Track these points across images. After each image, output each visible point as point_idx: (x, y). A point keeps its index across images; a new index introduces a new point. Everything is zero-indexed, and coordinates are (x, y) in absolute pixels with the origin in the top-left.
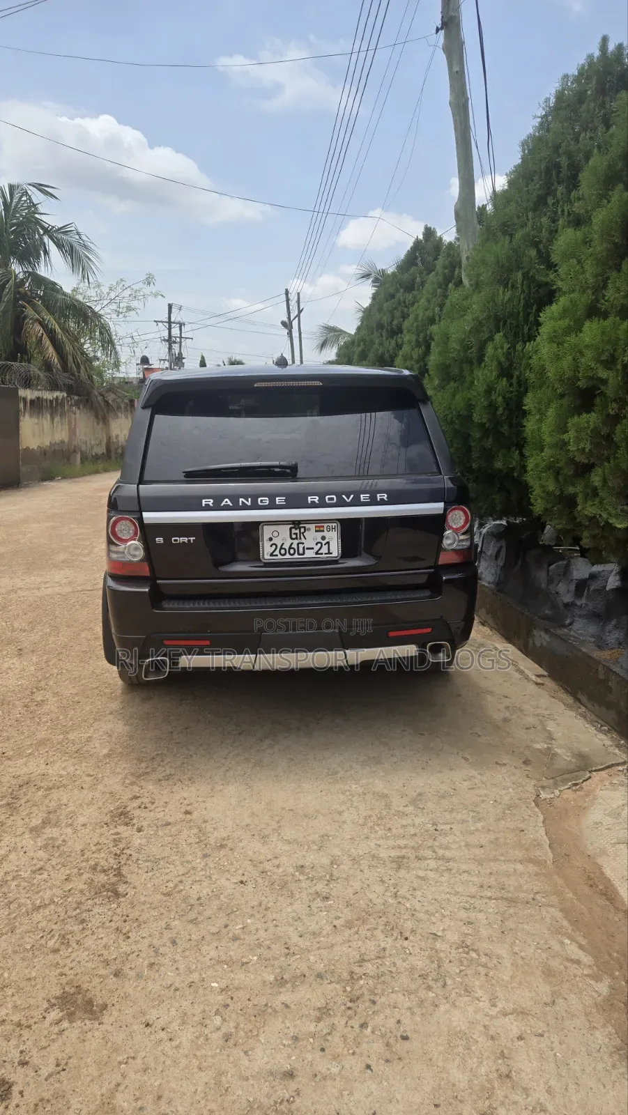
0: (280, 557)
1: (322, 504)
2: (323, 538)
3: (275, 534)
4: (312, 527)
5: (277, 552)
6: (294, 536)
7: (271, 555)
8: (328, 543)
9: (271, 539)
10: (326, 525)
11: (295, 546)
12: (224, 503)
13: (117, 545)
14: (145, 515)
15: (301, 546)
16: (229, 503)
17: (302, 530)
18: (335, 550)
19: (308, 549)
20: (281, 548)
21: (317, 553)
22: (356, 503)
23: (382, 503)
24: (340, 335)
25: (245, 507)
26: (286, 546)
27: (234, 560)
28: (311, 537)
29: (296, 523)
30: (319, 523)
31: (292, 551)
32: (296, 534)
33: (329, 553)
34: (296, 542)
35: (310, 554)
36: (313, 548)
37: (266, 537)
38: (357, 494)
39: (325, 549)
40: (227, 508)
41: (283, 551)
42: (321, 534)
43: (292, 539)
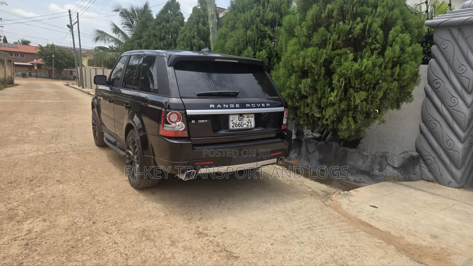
0: (235, 127)
1: (251, 107)
2: (249, 120)
3: (234, 119)
4: (246, 116)
5: (234, 126)
6: (240, 120)
7: (233, 127)
8: (251, 122)
9: (232, 121)
10: (250, 115)
11: (240, 123)
12: (218, 107)
13: (170, 124)
14: (187, 111)
15: (242, 123)
16: (220, 106)
17: (243, 117)
18: (253, 125)
19: (245, 124)
20: (236, 124)
21: (247, 126)
22: (261, 107)
23: (268, 107)
24: (105, 35)
25: (226, 108)
26: (237, 123)
27: (220, 129)
28: (245, 120)
29: (241, 115)
30: (248, 114)
31: (239, 125)
32: (241, 119)
33: (251, 126)
34: (240, 122)
35: (245, 126)
36: (246, 124)
37: (231, 120)
38: (261, 103)
39: (249, 125)
40: (219, 108)
41: (236, 125)
42: (248, 119)
43: (239, 120)
